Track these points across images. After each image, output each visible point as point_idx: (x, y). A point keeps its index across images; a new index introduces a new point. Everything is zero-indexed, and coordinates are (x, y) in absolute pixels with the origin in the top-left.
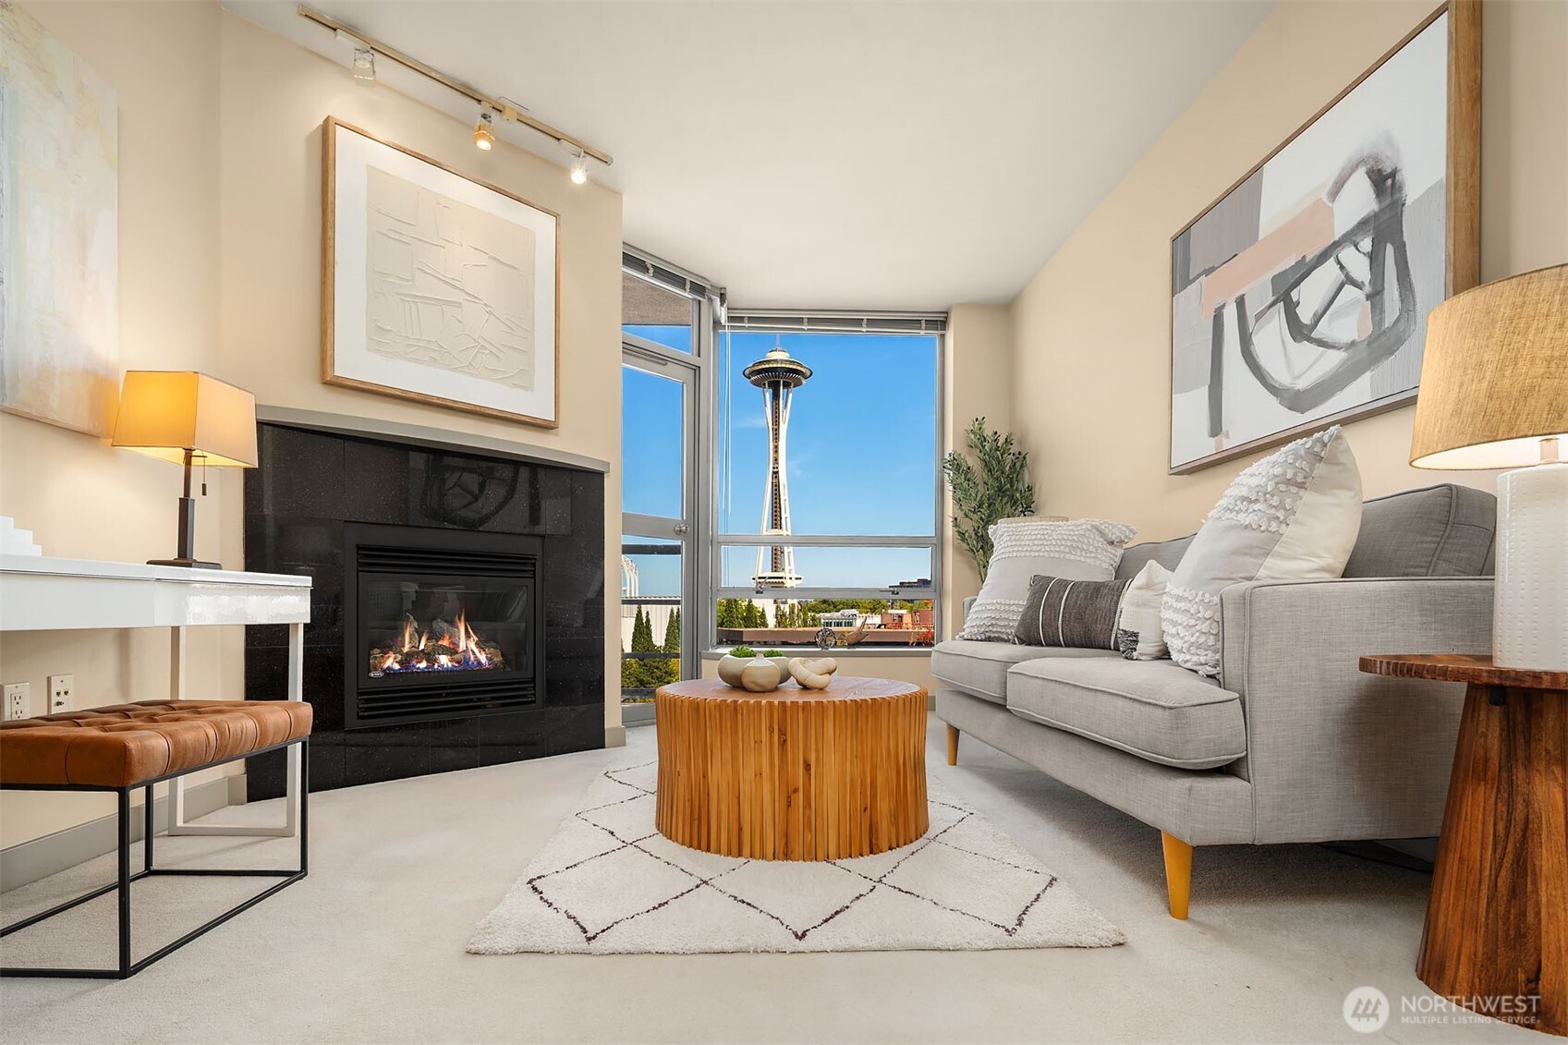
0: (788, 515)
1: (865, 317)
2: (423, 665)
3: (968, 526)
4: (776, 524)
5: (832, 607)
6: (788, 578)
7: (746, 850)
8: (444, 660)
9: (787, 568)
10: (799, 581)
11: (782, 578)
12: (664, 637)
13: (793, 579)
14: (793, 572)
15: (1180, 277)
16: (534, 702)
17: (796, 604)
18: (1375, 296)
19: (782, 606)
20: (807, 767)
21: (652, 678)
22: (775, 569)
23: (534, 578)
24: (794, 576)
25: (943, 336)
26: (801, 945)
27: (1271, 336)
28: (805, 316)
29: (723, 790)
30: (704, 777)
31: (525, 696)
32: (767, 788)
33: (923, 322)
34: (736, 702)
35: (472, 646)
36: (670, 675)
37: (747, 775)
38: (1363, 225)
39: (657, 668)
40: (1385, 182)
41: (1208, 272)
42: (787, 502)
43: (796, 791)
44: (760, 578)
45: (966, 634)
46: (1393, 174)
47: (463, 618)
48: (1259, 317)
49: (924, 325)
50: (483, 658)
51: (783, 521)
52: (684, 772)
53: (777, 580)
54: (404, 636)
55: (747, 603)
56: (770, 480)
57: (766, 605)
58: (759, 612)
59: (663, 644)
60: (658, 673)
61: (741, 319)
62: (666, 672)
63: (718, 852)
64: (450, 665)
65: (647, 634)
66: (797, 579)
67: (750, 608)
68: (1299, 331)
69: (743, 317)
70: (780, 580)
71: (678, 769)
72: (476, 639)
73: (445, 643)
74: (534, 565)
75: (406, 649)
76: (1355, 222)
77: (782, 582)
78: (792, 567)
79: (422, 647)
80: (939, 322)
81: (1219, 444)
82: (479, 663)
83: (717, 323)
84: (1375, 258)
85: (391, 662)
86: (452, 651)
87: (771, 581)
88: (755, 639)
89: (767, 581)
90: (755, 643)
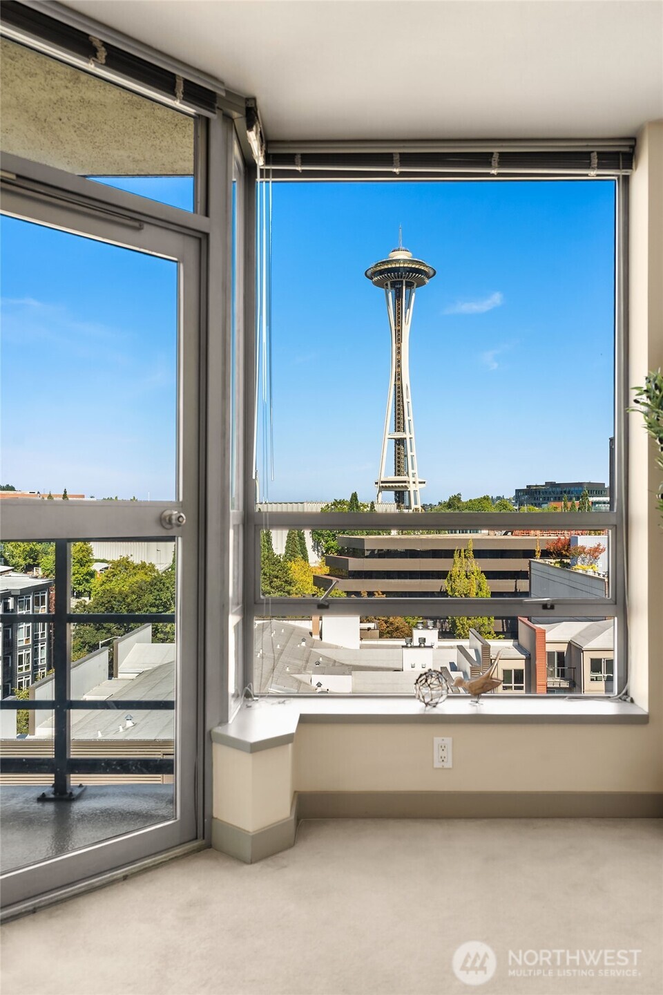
0: (412, 418)
4: (399, 427)
6: (411, 482)
9: (411, 471)
10: (423, 485)
11: (405, 482)
12: (285, 544)
13: (417, 483)
14: (417, 475)
17: (420, 508)
21: (272, 587)
22: (398, 472)
24: (419, 480)
36: (290, 584)
39: (277, 577)
42: (410, 404)
44: (382, 482)
51: (407, 423)
53: (400, 484)
55: (370, 509)
56: (393, 382)
57: (389, 508)
59: (284, 552)
60: (277, 582)
62: (286, 582)
65: (268, 542)
66: (420, 483)
70: (404, 484)
77: (406, 486)
78: (417, 471)
87: (394, 485)
88: (377, 547)
89: (391, 485)
90: (376, 552)
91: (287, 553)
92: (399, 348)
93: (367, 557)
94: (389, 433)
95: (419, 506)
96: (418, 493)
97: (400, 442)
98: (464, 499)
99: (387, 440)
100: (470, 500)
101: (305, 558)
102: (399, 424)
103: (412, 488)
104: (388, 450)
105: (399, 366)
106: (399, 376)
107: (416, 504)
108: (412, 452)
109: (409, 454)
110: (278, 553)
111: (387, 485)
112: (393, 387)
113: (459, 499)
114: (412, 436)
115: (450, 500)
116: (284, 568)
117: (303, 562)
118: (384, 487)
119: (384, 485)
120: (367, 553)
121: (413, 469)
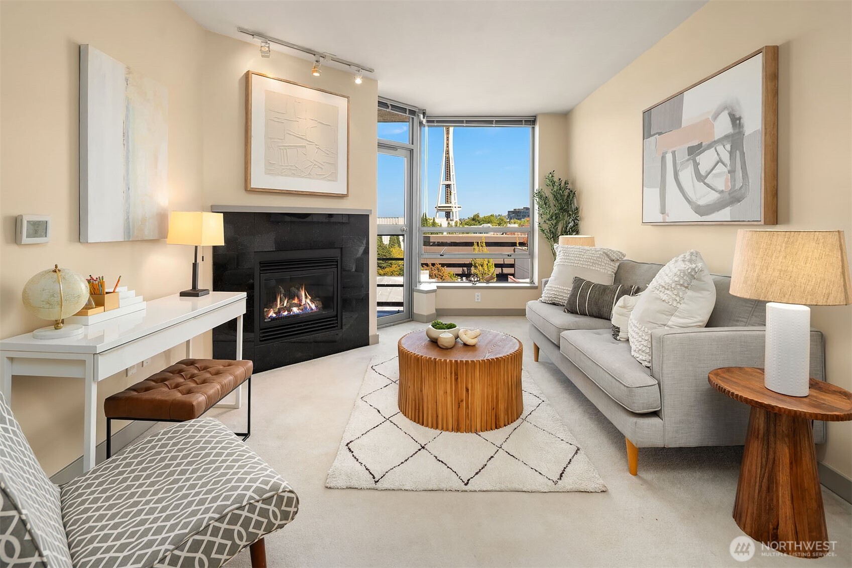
0: (454, 174)
1: (494, 119)
2: (286, 313)
3: (546, 227)
4: (447, 179)
5: (477, 222)
6: (453, 207)
7: (440, 426)
8: (295, 310)
9: (453, 201)
10: (460, 208)
11: (451, 207)
13: (457, 207)
14: (456, 203)
15: (647, 133)
16: (337, 326)
17: (458, 221)
18: (732, 172)
19: (451, 222)
20: (467, 390)
22: (447, 202)
23: (337, 268)
24: (457, 206)
25: (533, 128)
26: (466, 488)
27: (687, 175)
28: (465, 119)
29: (430, 398)
30: (421, 391)
31: (333, 324)
32: (449, 399)
33: (523, 121)
34: (435, 359)
35: (308, 301)
37: (441, 393)
38: (727, 137)
40: (736, 121)
41: (660, 134)
42: (454, 166)
43: (462, 401)
45: (543, 299)
46: (740, 119)
47: (303, 289)
48: (682, 164)
49: (524, 123)
50: (313, 306)
51: (451, 177)
52: (412, 387)
53: (448, 208)
54: (277, 301)
55: (432, 221)
56: (445, 155)
57: (442, 221)
58: (438, 226)
61: (433, 122)
63: (427, 426)
64: (298, 312)
67: (434, 224)
68: (700, 178)
69: (434, 121)
70: (450, 208)
71: (409, 385)
72: (310, 298)
73: (296, 301)
74: (337, 262)
75: (279, 306)
76: (723, 135)
78: (456, 201)
79: (285, 305)
80: (532, 121)
81: (664, 218)
82: (312, 309)
83: (421, 123)
84: (731, 153)
85: (272, 314)
86: (298, 305)
87: (445, 208)
88: (436, 241)
89: (443, 208)
90: (436, 243)
91: (390, 243)
92: (448, 137)
93: (431, 246)
94: (443, 182)
95: (458, 220)
96: (457, 213)
97: (448, 186)
98: (481, 216)
99: (441, 185)
100: (485, 217)
101: (399, 246)
102: (448, 176)
103: (454, 210)
104: (442, 190)
105: (448, 147)
106: (448, 152)
107: (456, 218)
108: (454, 191)
109: (452, 191)
110: (386, 244)
111: (441, 208)
112: (444, 157)
113: (478, 216)
114: (455, 183)
115: (474, 216)
116: (389, 251)
117: (398, 248)
118: (440, 209)
119: (440, 208)
120: (431, 244)
121: (455, 200)
